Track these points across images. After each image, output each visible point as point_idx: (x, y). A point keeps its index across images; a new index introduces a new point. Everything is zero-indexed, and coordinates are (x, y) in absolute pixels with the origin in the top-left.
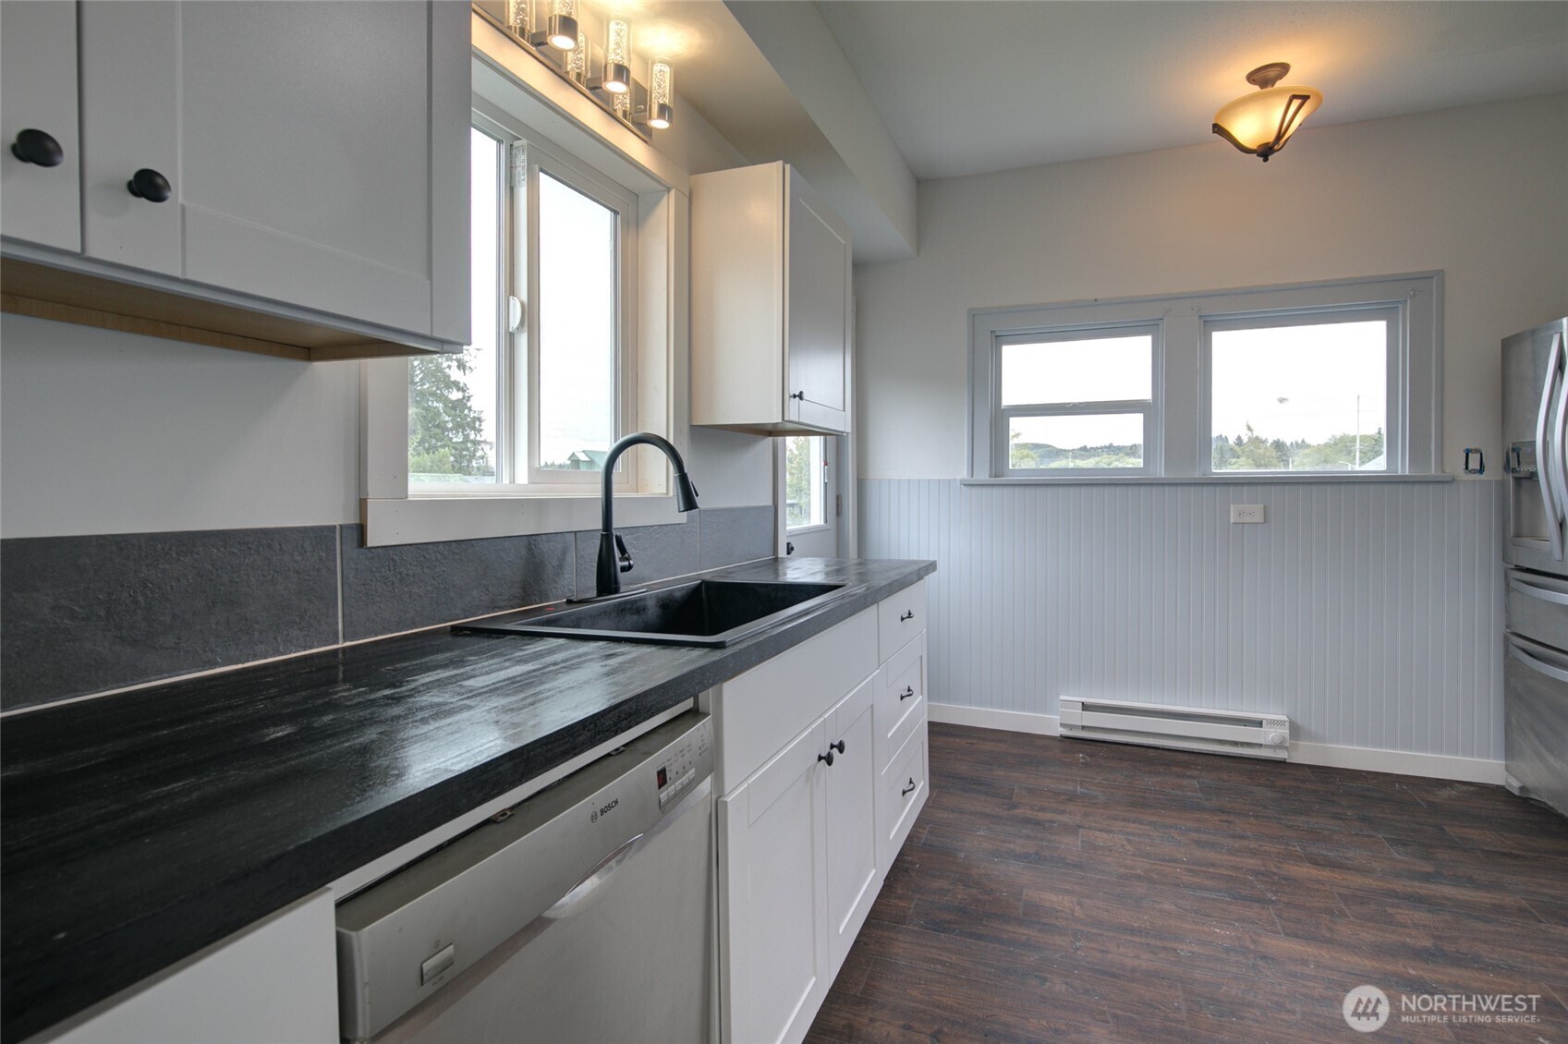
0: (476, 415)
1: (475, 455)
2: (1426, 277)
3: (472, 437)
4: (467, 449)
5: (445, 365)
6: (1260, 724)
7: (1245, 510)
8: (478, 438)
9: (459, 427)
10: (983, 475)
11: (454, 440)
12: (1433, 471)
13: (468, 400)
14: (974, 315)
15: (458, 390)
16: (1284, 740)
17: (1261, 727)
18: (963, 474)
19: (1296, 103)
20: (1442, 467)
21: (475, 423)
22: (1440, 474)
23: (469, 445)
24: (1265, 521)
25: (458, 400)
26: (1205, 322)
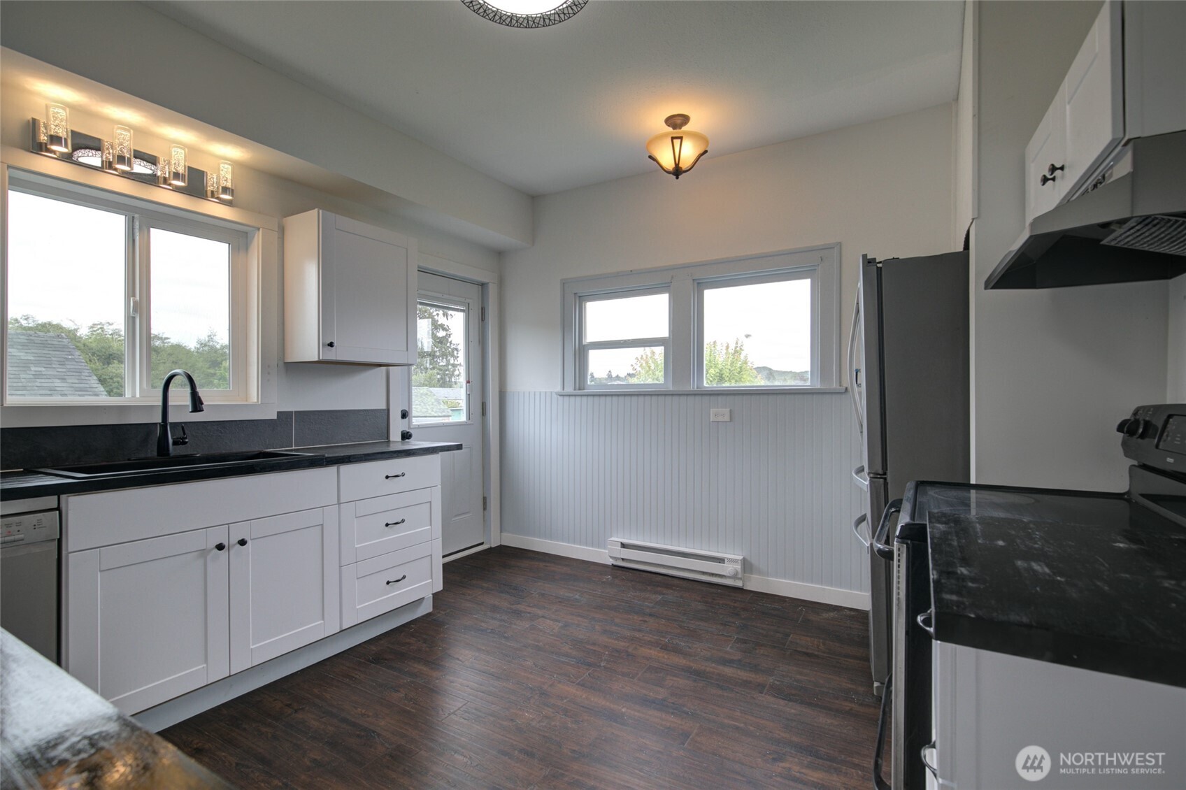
0: (454, 347)
1: (453, 374)
2: (829, 248)
3: (452, 362)
4: (448, 370)
5: (435, 314)
6: (721, 560)
7: (719, 412)
8: (456, 362)
9: (444, 355)
10: (569, 389)
11: (441, 364)
12: (834, 386)
13: (450, 337)
14: (564, 283)
15: (443, 330)
16: (737, 573)
17: (724, 563)
18: (559, 389)
19: (677, 142)
20: (840, 382)
21: (453, 353)
22: (838, 387)
23: (450, 367)
24: (731, 421)
25: (443, 337)
26: (698, 283)
